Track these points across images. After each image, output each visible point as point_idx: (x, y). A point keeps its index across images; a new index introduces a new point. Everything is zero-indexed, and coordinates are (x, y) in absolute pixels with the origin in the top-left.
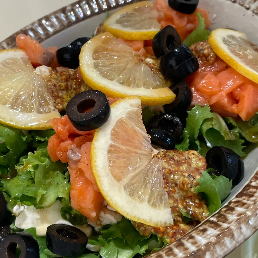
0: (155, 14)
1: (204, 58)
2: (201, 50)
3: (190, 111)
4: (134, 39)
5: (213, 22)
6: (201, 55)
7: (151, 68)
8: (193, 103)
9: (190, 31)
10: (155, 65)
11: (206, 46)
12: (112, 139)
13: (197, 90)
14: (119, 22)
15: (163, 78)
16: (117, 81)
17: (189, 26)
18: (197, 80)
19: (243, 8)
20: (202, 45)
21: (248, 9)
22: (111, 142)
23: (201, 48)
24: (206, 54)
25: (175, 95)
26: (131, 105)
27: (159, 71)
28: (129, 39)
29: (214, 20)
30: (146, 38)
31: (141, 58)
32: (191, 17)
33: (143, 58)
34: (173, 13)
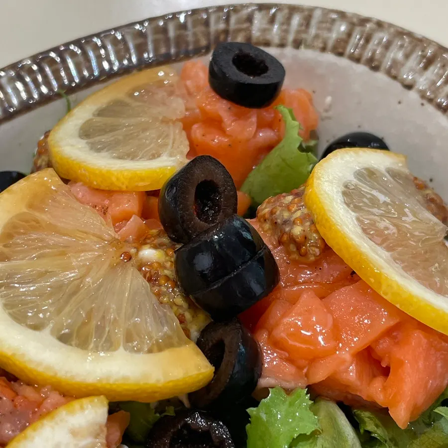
0: (178, 107)
1: (292, 247)
2: (285, 222)
3: (254, 409)
6: (285, 238)
8: (263, 382)
10: (165, 268)
11: (298, 214)
13: (277, 345)
15: (185, 305)
16: (52, 333)
18: (276, 312)
19: (397, 86)
20: (288, 207)
21: (409, 87)
23: (286, 215)
24: (297, 236)
25: (213, 369)
26: (74, 433)
27: (175, 285)
29: (326, 111)
33: (133, 251)
34: (221, 108)
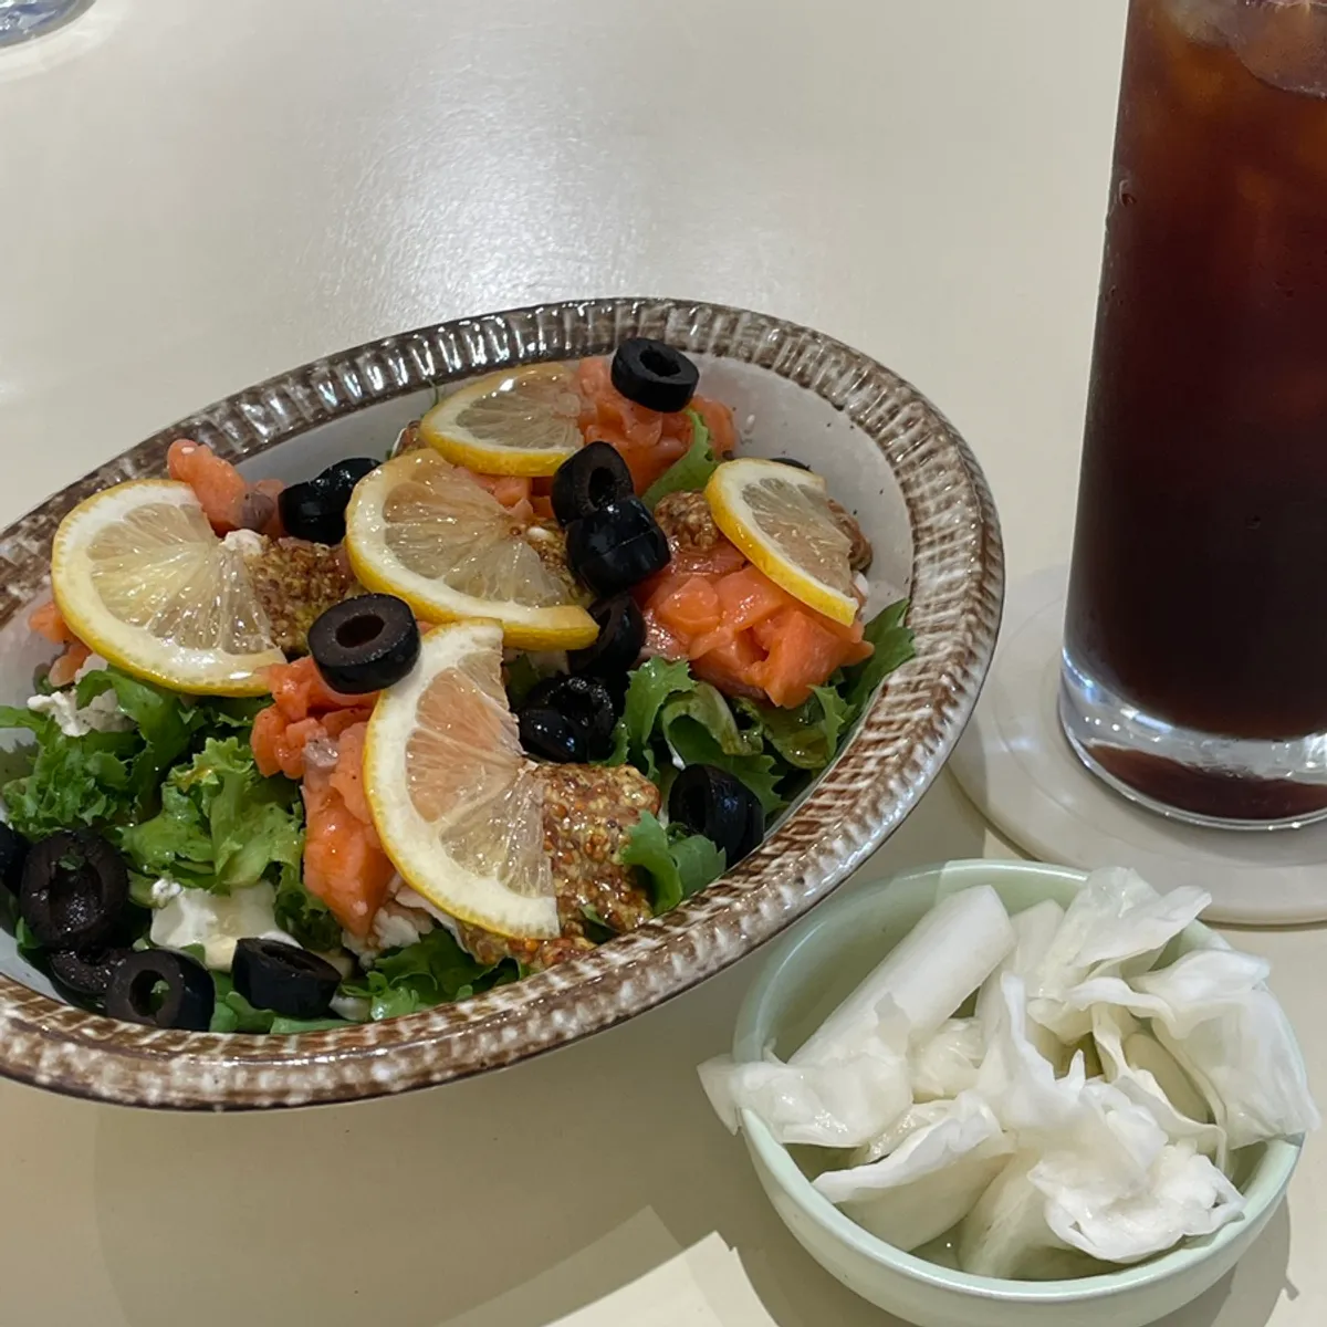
0: (572, 404)
1: (687, 536)
2: (681, 514)
3: (634, 672)
4: (502, 472)
5: (744, 437)
6: (680, 527)
7: (542, 555)
8: (644, 651)
9: (670, 460)
10: (554, 547)
11: (696, 505)
12: (420, 718)
13: (662, 621)
14: (465, 420)
15: (573, 582)
16: (445, 581)
17: (669, 445)
18: (663, 590)
19: (828, 404)
20: (686, 500)
21: (840, 408)
22: (416, 725)
23: (683, 507)
24: (692, 524)
25: (598, 627)
26: (476, 641)
27: (564, 562)
28: (490, 471)
29: (747, 432)
30: (535, 471)
31: (514, 524)
32: (675, 421)
33: (523, 526)
34: (623, 407)
